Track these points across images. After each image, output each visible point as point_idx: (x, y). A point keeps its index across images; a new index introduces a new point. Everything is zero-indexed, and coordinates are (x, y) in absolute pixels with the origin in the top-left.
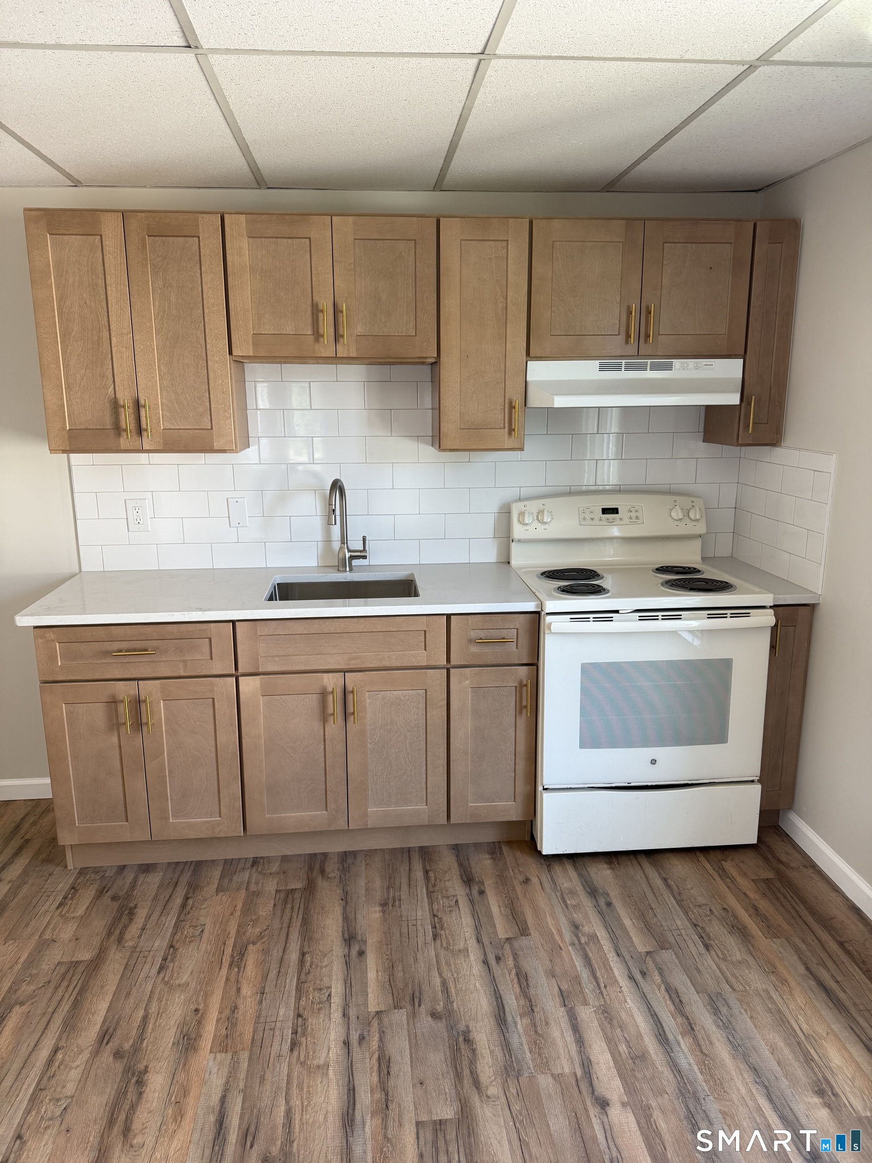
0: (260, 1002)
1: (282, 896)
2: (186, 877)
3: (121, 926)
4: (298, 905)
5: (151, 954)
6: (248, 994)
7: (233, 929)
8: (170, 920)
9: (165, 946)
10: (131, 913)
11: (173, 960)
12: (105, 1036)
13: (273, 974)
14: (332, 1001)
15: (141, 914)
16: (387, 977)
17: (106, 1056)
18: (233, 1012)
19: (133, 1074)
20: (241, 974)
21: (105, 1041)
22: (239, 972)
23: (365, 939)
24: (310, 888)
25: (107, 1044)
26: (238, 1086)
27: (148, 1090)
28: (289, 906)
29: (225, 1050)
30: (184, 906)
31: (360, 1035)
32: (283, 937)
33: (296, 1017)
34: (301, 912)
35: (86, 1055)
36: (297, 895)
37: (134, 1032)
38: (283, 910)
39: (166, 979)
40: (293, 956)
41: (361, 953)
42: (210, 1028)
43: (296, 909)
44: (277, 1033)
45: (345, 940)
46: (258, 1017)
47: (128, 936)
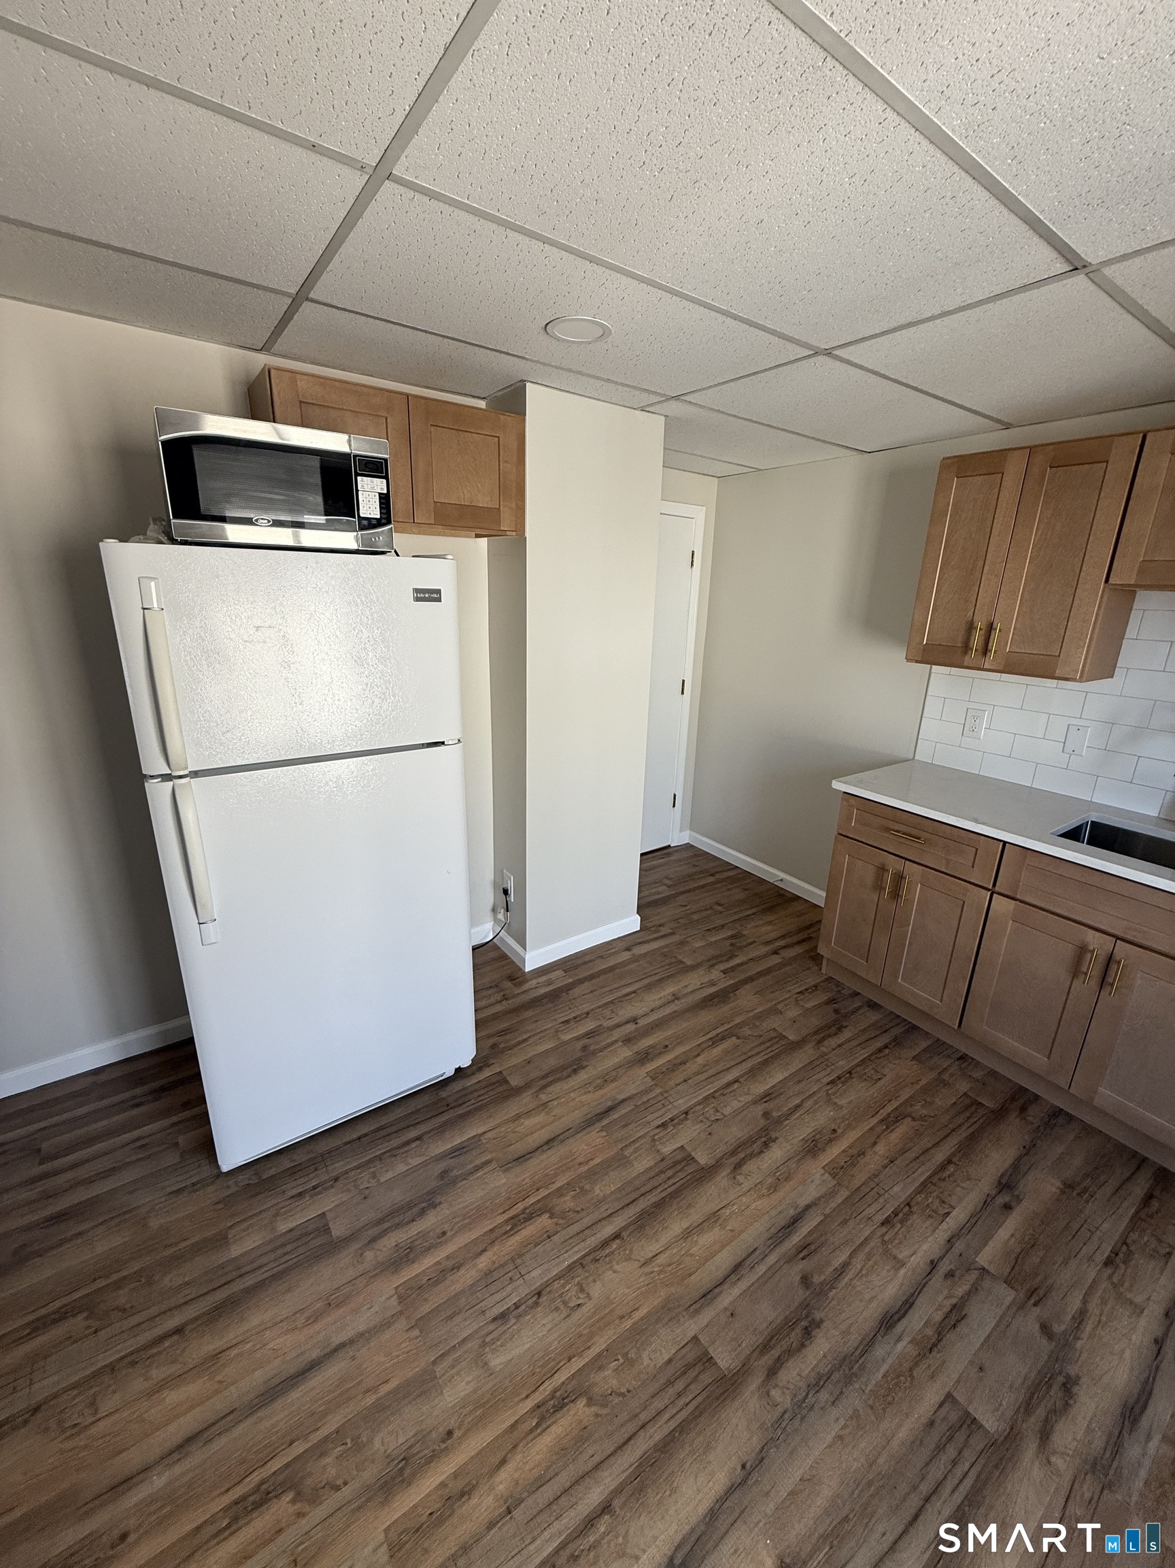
0: (885, 1167)
1: (967, 1101)
2: (896, 1031)
3: (827, 1033)
4: (975, 1120)
5: (833, 1067)
6: (880, 1152)
7: (905, 1095)
8: (863, 1054)
9: (846, 1068)
10: (840, 1029)
11: (843, 1083)
12: (767, 1096)
13: (911, 1155)
14: (947, 1220)
15: (847, 1034)
16: (1019, 1250)
17: (759, 1110)
18: (859, 1156)
19: (765, 1136)
20: (886, 1133)
21: (765, 1100)
22: (885, 1130)
23: (1021, 1197)
24: (999, 1114)
25: (765, 1102)
26: (824, 1209)
27: (767, 1154)
28: (967, 1114)
29: (834, 1176)
30: (880, 1050)
31: (951, 1270)
32: (942, 1134)
33: (905, 1203)
34: (975, 1126)
35: (749, 1098)
36: (981, 1111)
37: (785, 1109)
38: (960, 1113)
39: (830, 1092)
40: (940, 1156)
41: (1008, 1207)
42: (834, 1151)
43: (972, 1121)
44: (881, 1200)
45: (999, 1182)
46: (876, 1176)
47: (826, 1043)
